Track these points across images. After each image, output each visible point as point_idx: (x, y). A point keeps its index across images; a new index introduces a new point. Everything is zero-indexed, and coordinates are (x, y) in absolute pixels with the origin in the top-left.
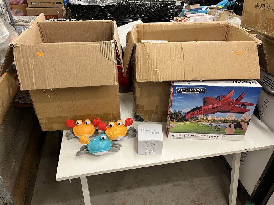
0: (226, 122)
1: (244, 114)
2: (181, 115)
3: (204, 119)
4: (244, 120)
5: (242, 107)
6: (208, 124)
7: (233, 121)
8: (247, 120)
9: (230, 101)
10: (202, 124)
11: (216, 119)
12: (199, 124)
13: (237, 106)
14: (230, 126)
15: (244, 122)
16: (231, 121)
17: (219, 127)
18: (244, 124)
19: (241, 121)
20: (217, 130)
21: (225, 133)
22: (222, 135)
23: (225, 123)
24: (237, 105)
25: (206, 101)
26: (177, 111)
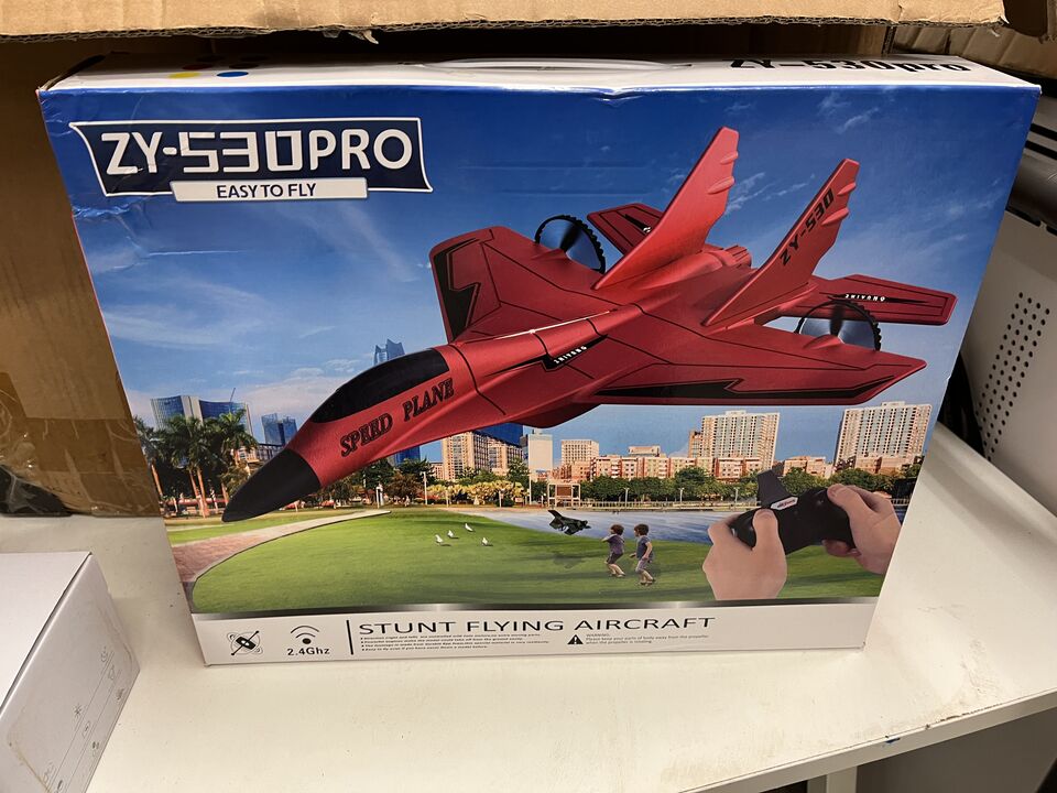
0: (699, 491)
1: (857, 409)
2: (249, 444)
3: (490, 477)
4: (865, 463)
5: (835, 330)
6: (537, 517)
7: (769, 484)
8: (894, 463)
9: (705, 276)
10: (479, 525)
11: (603, 469)
12: (457, 522)
13: (787, 324)
14: (742, 529)
15: (866, 481)
16: (744, 480)
17: (643, 548)
18: (871, 505)
19: (834, 480)
20: (629, 573)
21: (701, 595)
22: (678, 609)
23: (692, 505)
24: (788, 314)
25: (469, 290)
26: (193, 412)
